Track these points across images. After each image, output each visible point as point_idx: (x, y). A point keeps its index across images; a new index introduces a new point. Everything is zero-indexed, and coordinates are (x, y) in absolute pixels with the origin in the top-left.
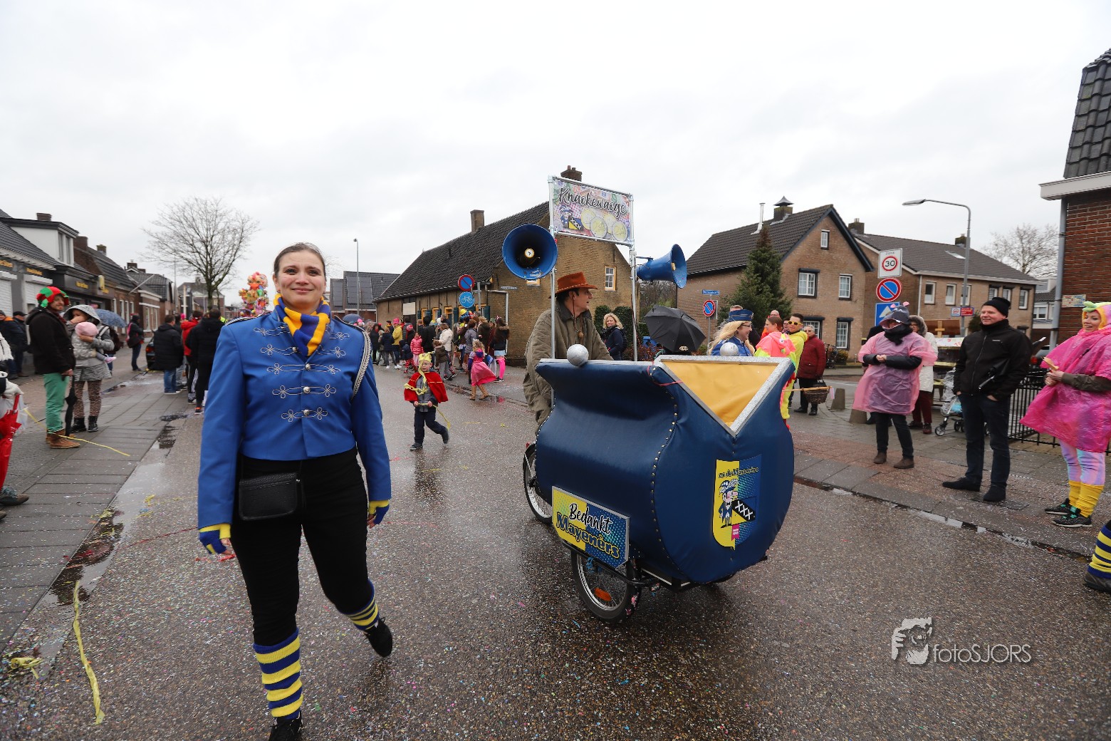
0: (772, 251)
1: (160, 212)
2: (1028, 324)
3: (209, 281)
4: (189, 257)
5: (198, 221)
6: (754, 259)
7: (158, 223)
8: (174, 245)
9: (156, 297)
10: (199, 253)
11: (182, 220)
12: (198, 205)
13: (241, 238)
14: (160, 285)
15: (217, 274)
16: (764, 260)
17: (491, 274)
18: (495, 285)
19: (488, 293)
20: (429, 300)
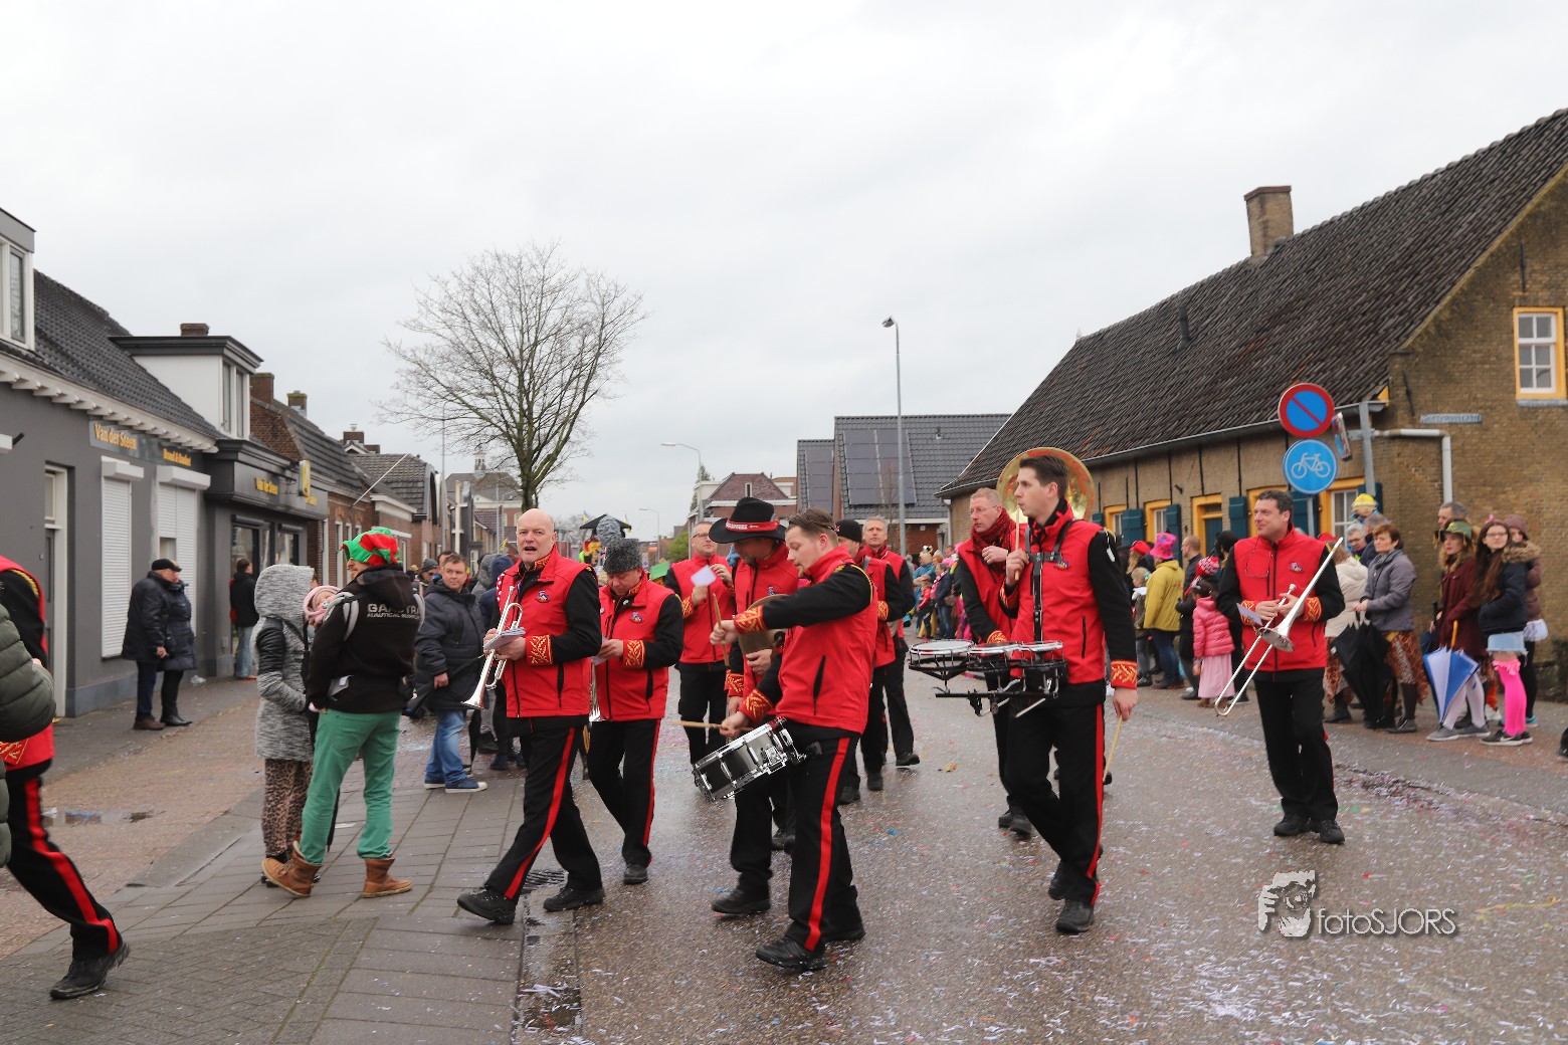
1: (422, 298)
3: (526, 459)
4: (480, 403)
5: (503, 310)
7: (418, 326)
8: (451, 376)
9: (404, 512)
10: (503, 391)
11: (468, 312)
12: (502, 271)
13: (602, 343)
14: (412, 480)
15: (546, 442)
17: (1380, 375)
18: (1400, 412)
19: (1374, 440)
20: (1132, 478)
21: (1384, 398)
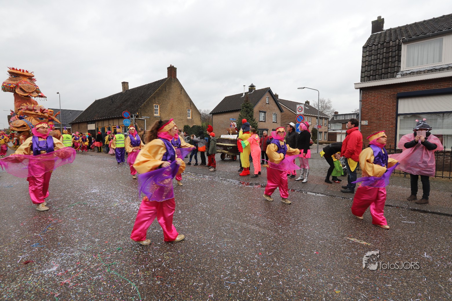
0: (251, 104)
2: (327, 131)
6: (244, 107)
16: (247, 107)
17: (137, 111)
18: (139, 116)
19: (135, 119)
20: (103, 123)
21: (137, 114)
